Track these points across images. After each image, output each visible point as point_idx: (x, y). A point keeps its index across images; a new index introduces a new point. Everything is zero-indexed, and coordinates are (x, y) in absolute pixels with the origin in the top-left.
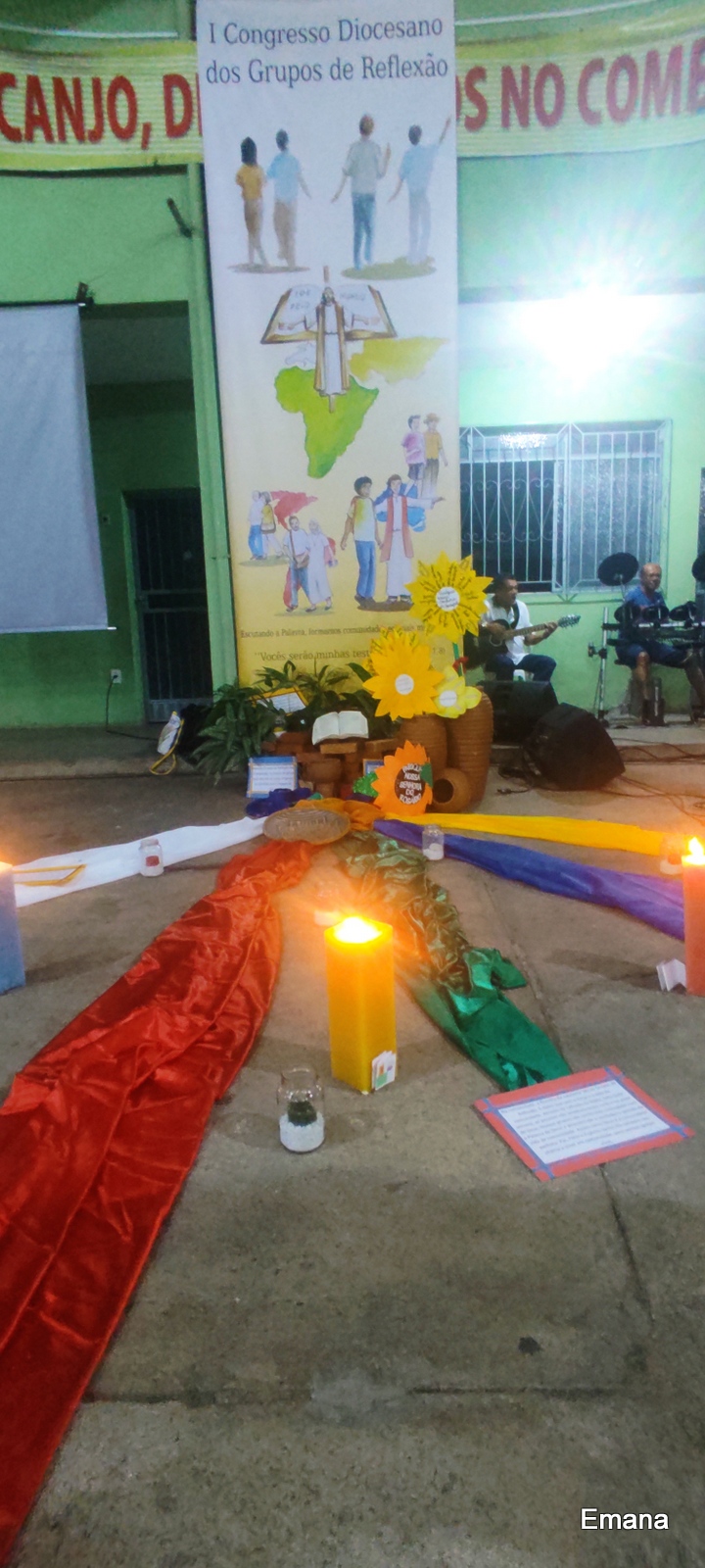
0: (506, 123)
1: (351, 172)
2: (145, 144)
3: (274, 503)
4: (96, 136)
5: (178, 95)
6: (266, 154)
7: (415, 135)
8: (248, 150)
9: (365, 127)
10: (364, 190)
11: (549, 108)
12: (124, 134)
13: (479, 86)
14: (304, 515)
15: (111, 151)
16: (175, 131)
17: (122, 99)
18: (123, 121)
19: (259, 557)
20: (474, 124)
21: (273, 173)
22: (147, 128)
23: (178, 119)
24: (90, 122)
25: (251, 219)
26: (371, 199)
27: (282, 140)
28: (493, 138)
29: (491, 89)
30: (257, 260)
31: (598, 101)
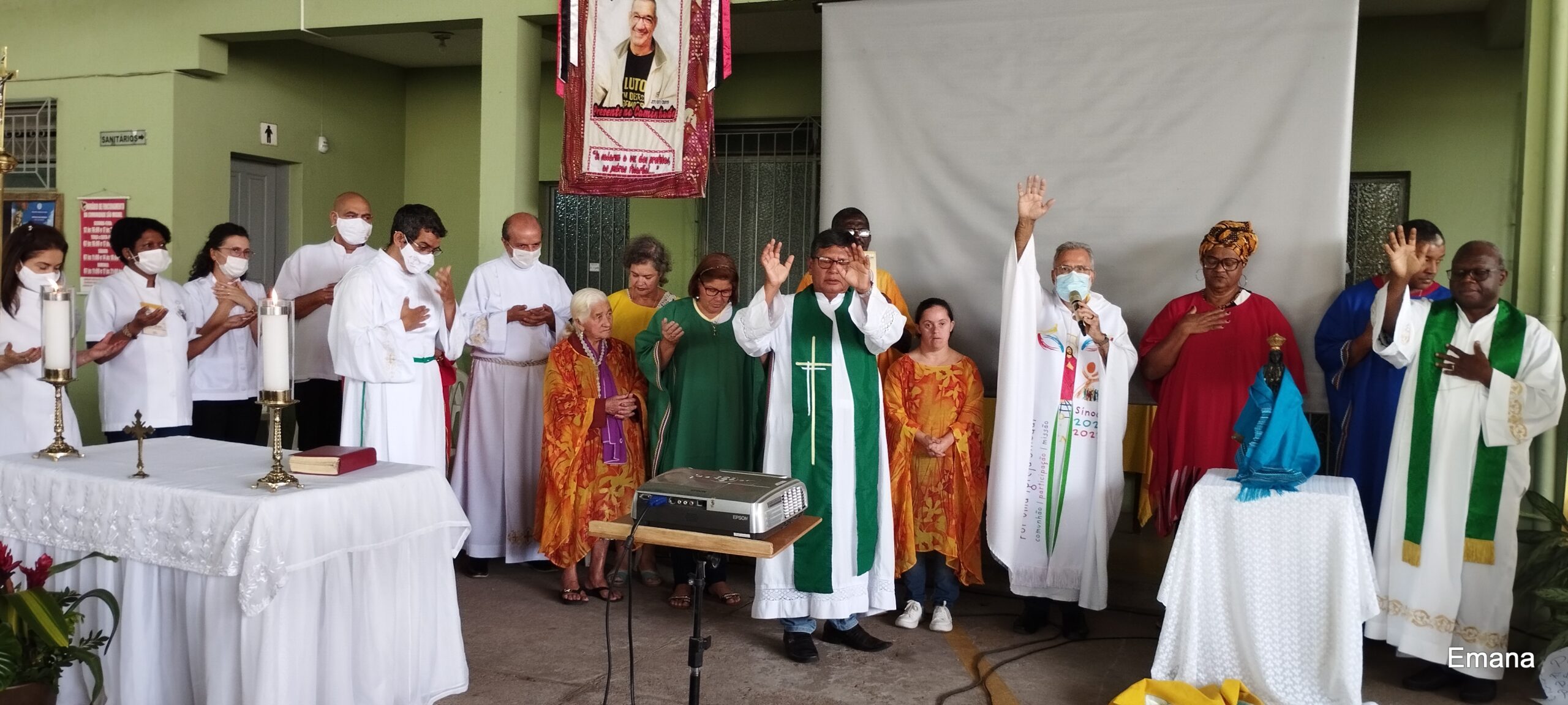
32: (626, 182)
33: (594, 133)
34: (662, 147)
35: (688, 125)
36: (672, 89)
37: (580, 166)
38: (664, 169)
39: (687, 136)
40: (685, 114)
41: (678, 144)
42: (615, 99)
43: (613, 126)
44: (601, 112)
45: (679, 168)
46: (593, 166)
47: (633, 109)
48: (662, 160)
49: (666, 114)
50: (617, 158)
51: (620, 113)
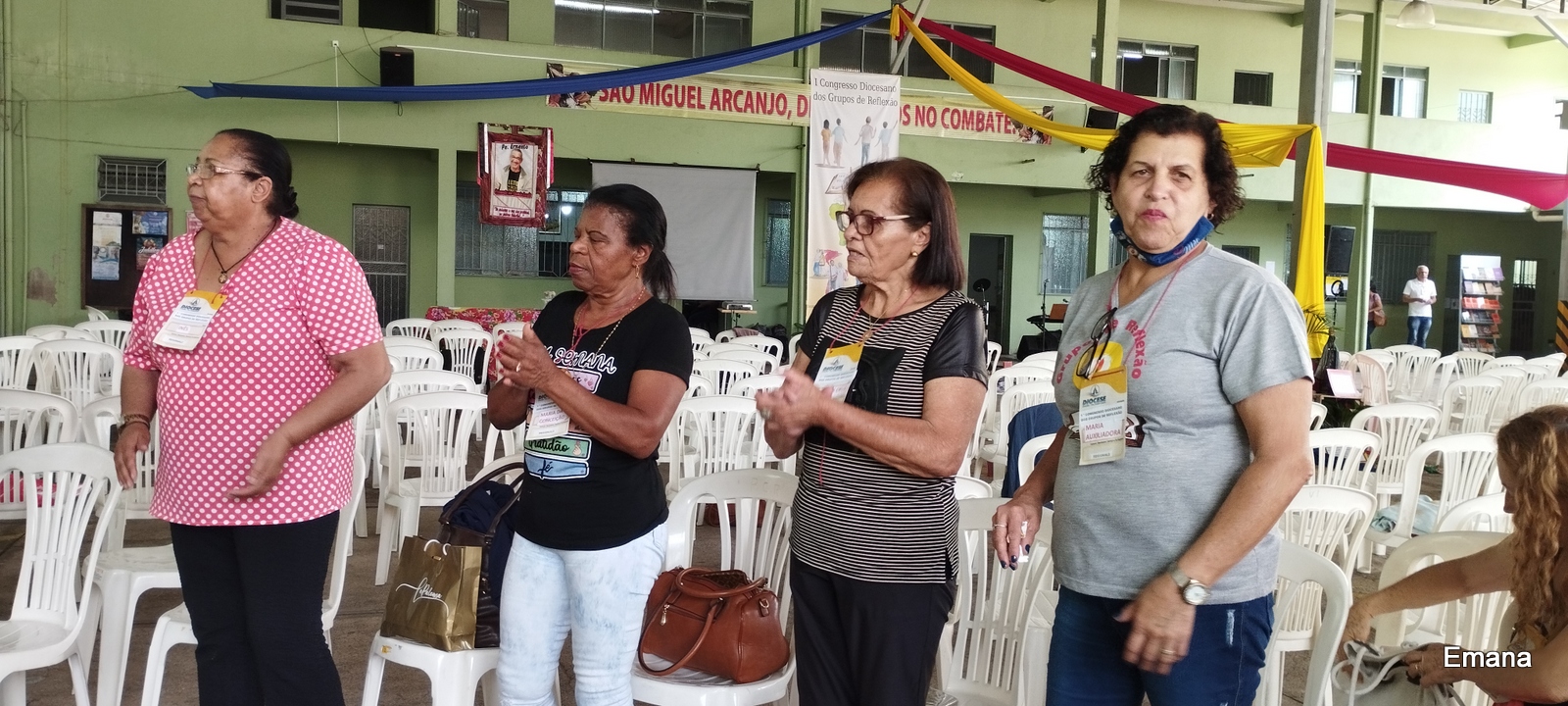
0: (917, 124)
1: (863, 135)
2: (788, 118)
3: (825, 254)
4: (770, 112)
5: (802, 102)
6: (833, 125)
7: (885, 125)
8: (826, 123)
9: (867, 122)
10: (867, 142)
11: (931, 122)
12: (781, 113)
13: (907, 111)
14: (835, 259)
15: (775, 118)
16: (801, 115)
17: (782, 101)
18: (781, 109)
19: (817, 276)
20: (906, 123)
21: (834, 132)
22: (790, 112)
23: (802, 111)
24: (769, 107)
25: (826, 147)
26: (869, 145)
27: (839, 121)
28: (913, 129)
29: (912, 112)
30: (826, 163)
31: (947, 121)
32: (510, 220)
33: (495, 200)
34: (525, 207)
35: (537, 200)
36: (530, 186)
37: (489, 213)
38: (526, 216)
39: (537, 204)
40: (535, 196)
41: (533, 207)
42: (504, 188)
43: (501, 197)
44: (498, 192)
45: (534, 216)
46: (495, 213)
47: (511, 192)
48: (525, 212)
49: (529, 195)
50: (506, 210)
51: (507, 193)
